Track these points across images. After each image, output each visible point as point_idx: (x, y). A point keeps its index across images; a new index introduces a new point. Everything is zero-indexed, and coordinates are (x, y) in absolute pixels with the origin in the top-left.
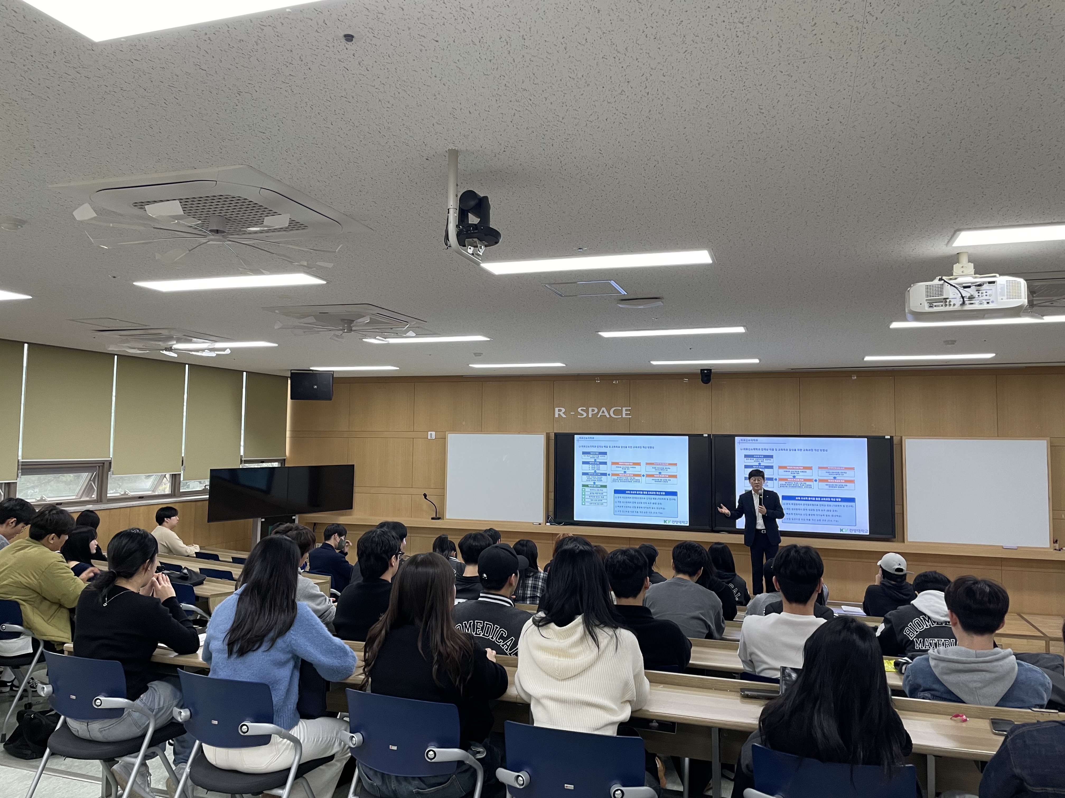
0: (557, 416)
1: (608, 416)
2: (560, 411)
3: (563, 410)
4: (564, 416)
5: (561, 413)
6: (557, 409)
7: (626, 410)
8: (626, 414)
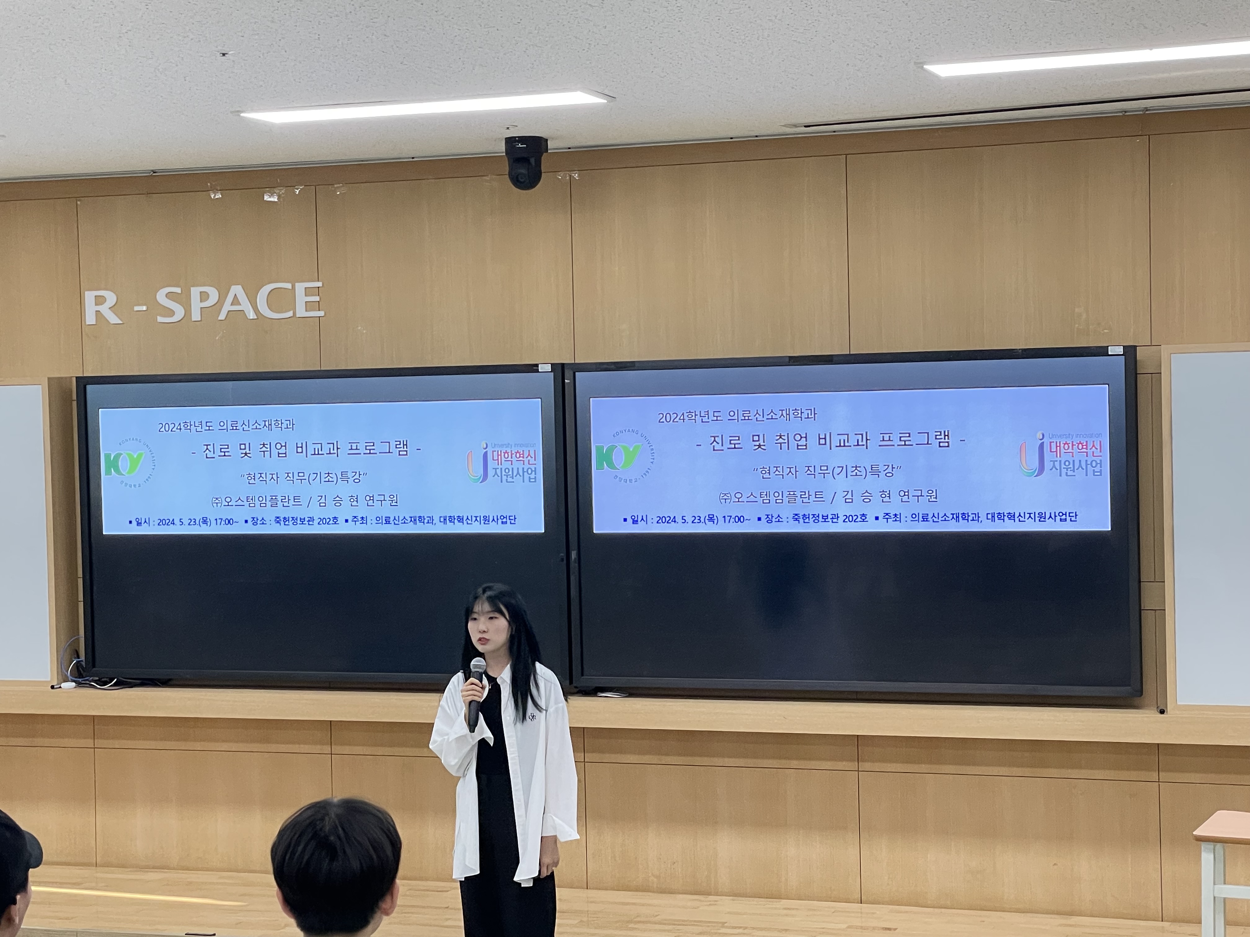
0: (90, 319)
1: (252, 315)
2: (99, 300)
3: (111, 298)
4: (113, 319)
5: (104, 309)
6: (89, 296)
7: (308, 292)
8: (309, 306)
